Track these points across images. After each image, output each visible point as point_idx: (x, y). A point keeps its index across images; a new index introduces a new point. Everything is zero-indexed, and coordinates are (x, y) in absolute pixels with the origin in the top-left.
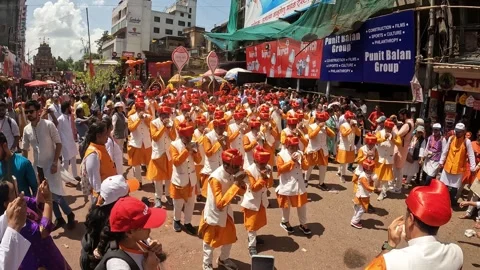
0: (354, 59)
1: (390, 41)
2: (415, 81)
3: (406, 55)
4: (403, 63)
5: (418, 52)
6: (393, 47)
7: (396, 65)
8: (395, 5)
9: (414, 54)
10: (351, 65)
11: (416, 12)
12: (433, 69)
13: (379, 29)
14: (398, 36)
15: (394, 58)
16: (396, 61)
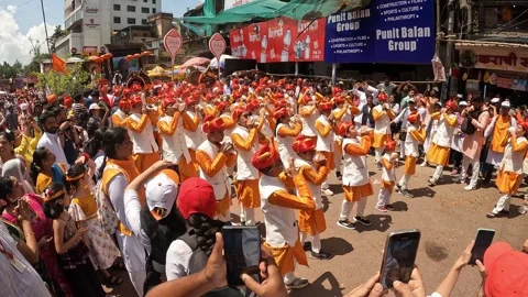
0: (363, 38)
1: (405, 17)
2: (436, 59)
3: (426, 32)
4: (421, 41)
5: (438, 29)
6: (409, 24)
7: (414, 43)
9: (433, 31)
10: (361, 44)
12: (454, 46)
13: (392, 4)
14: (415, 12)
15: (411, 36)
16: (413, 39)
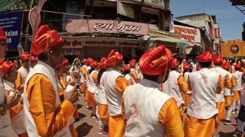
1: (8, 26)
2: (20, 46)
3: (15, 33)
4: (13, 38)
5: (21, 32)
6: (9, 30)
7: (10, 39)
8: (13, 9)
9: (19, 33)
11: (22, 12)
12: (28, 40)
13: (2, 20)
14: (12, 24)
15: (9, 36)
16: (10, 37)
